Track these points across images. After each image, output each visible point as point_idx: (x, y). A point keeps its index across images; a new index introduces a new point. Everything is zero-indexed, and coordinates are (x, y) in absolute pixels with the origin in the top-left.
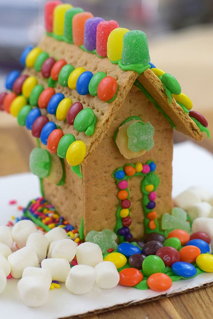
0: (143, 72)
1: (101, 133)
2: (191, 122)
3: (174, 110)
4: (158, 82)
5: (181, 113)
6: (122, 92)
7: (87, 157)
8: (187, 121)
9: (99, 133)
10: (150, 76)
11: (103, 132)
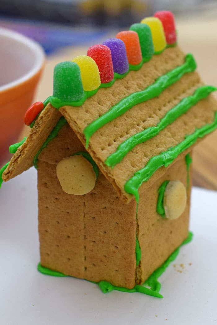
0: (59, 108)
1: (20, 156)
2: (113, 177)
3: (94, 159)
4: (74, 123)
5: (101, 164)
6: (39, 121)
7: (8, 174)
8: (109, 175)
9: (17, 155)
10: (66, 114)
11: (21, 156)
